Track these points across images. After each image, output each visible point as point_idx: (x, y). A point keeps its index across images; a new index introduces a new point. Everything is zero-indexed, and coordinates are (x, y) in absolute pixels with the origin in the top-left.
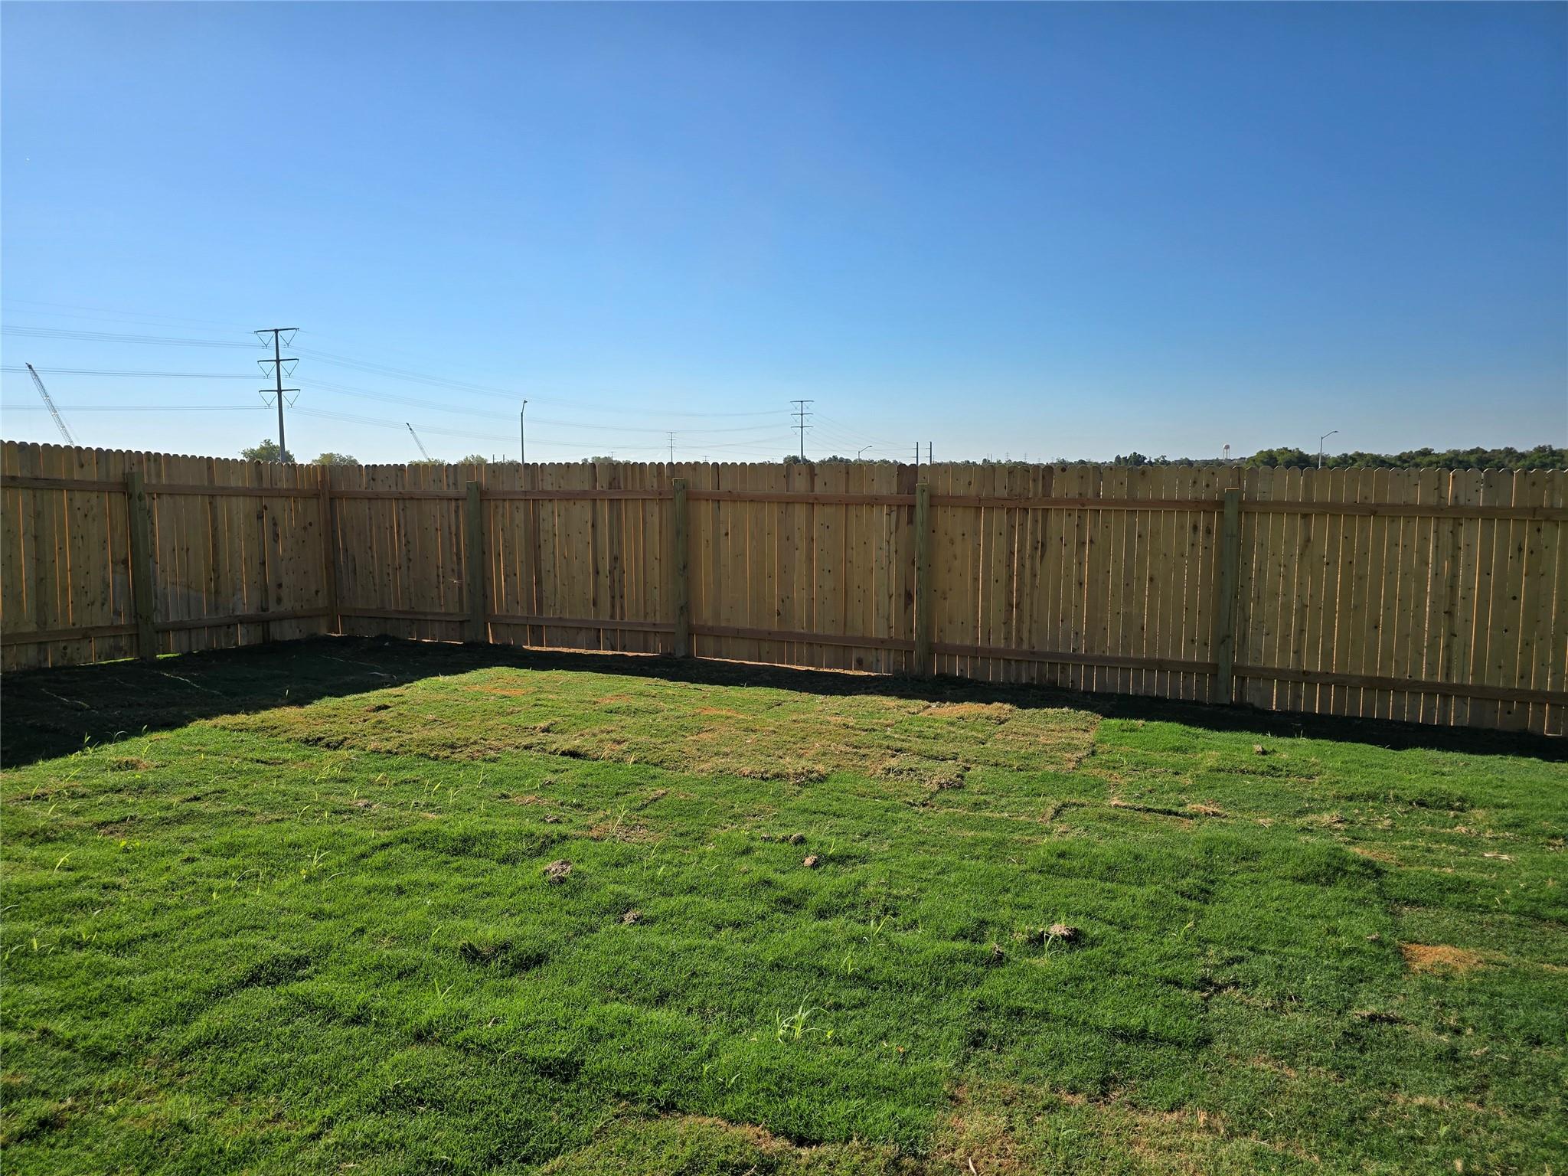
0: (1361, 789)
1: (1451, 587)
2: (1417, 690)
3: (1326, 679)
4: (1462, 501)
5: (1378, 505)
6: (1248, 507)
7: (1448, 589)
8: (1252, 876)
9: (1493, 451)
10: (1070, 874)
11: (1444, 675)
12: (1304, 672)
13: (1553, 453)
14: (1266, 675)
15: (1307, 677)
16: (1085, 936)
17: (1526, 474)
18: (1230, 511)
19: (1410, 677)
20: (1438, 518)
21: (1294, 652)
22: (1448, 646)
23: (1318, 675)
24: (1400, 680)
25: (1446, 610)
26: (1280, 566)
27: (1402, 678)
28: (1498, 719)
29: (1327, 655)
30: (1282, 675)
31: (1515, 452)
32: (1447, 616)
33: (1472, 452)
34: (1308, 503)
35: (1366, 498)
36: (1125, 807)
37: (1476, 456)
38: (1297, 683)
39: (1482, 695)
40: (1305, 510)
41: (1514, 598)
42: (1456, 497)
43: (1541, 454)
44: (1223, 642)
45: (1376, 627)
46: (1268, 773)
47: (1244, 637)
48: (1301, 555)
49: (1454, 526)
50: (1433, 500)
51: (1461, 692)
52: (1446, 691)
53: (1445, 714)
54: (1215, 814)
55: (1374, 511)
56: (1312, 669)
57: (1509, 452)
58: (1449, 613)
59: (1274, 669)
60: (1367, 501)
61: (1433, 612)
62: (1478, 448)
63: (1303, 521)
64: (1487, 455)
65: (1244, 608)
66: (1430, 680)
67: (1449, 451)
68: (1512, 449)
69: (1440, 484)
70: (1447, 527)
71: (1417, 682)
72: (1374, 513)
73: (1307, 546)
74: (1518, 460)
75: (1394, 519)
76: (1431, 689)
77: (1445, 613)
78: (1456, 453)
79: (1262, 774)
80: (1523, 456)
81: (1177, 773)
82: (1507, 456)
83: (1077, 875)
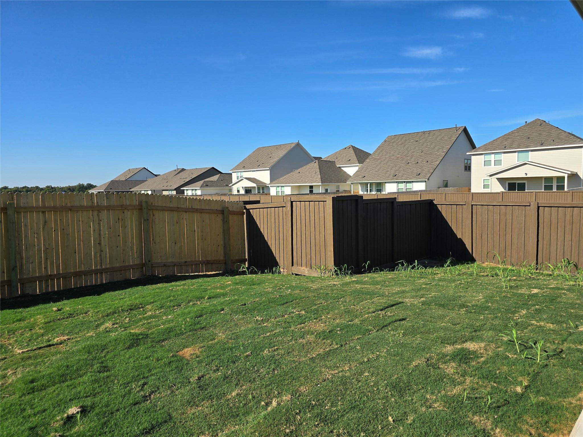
0: (109, 312)
1: (99, 234)
2: (92, 273)
3: (58, 276)
4: (99, 204)
5: (72, 207)
6: (18, 210)
7: (98, 235)
8: (112, 354)
9: (31, 187)
10: (44, 387)
11: (100, 266)
12: (50, 275)
13: (52, 188)
14: (33, 280)
15: (51, 277)
16: (87, 407)
17: (118, 194)
18: (10, 212)
19: (89, 269)
20: (92, 210)
21: (44, 268)
22: (100, 255)
23: (55, 275)
24: (86, 271)
25: (98, 243)
26: (35, 233)
27: (86, 270)
28: (118, 277)
29: (58, 267)
30: (40, 279)
31: (39, 187)
32: (99, 245)
33: (23, 188)
34: (44, 207)
35: (66, 204)
36: (28, 351)
37: (26, 189)
38: (47, 281)
39: (112, 270)
40: (43, 210)
41: (119, 236)
42: (98, 203)
43: (48, 188)
44: (13, 269)
45: (75, 253)
46: (70, 317)
47: (22, 265)
48: (43, 228)
49: (98, 213)
50: (90, 204)
51: (106, 270)
52: (100, 272)
53: (102, 280)
54: (68, 339)
55: (70, 209)
56: (52, 274)
57: (37, 187)
58: (99, 244)
59: (37, 277)
60: (67, 205)
61: (94, 244)
62: (25, 186)
63: (42, 214)
64: (29, 189)
65: (20, 254)
66: (95, 268)
67: (15, 187)
68: (38, 186)
69: (92, 198)
70: (96, 213)
71: (92, 270)
72: (71, 210)
73: (45, 224)
74: (41, 191)
75: (77, 211)
76: (96, 272)
77: (98, 244)
78: (18, 188)
79: (67, 318)
80: (42, 189)
81: (31, 330)
82: (37, 189)
83: (49, 386)
